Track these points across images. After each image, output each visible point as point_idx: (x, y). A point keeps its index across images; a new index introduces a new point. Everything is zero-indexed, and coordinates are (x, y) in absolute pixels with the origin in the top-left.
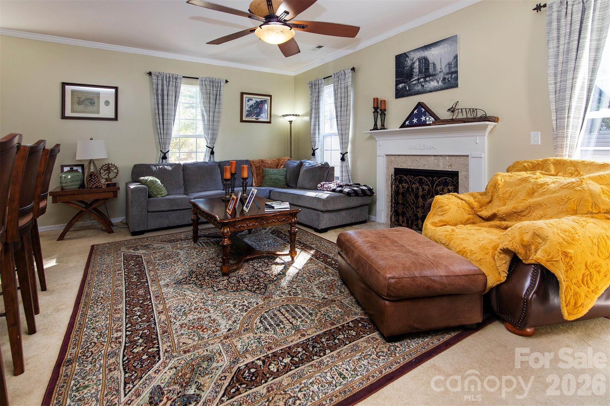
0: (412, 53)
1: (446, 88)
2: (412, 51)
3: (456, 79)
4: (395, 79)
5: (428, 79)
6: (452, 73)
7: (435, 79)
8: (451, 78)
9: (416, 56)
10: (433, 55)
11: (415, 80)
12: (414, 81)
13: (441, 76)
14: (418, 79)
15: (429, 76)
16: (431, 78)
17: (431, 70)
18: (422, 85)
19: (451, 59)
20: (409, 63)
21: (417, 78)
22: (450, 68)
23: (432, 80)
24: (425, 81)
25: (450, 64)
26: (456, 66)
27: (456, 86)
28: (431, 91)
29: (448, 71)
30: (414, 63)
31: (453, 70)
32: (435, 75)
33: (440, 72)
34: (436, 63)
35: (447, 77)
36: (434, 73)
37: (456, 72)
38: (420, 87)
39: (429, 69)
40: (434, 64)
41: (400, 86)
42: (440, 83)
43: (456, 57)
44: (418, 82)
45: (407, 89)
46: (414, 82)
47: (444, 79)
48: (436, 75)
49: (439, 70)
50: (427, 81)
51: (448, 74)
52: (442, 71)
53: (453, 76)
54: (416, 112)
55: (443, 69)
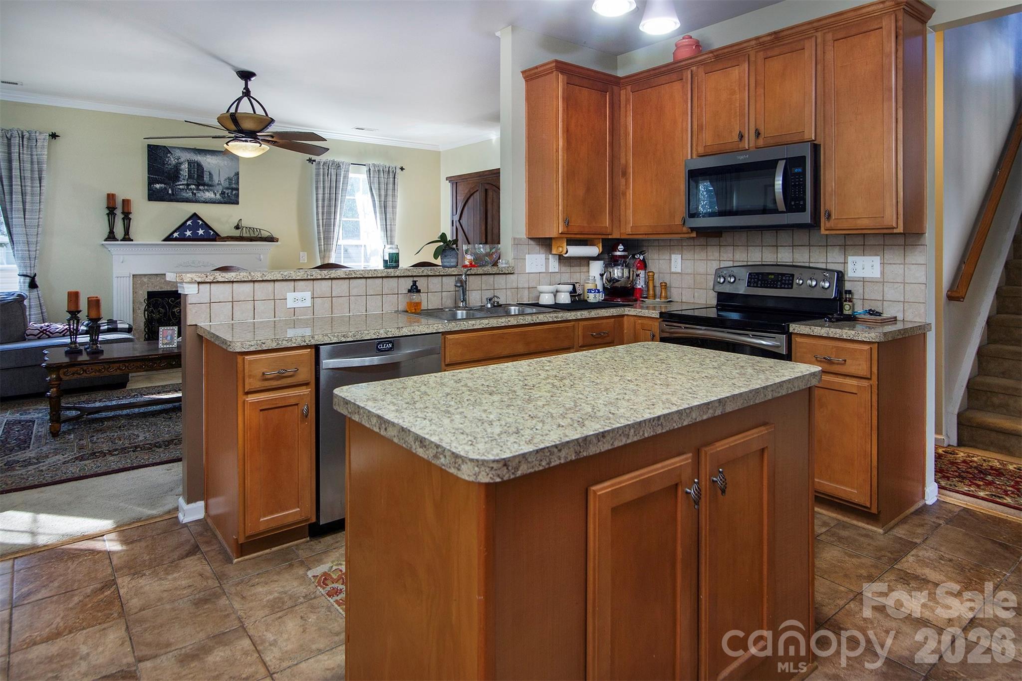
0: (178, 151)
1: (225, 203)
2: (179, 148)
3: (237, 196)
4: (146, 175)
5: (201, 187)
6: (233, 189)
7: (211, 190)
8: (232, 194)
9: (185, 156)
10: (209, 163)
11: (183, 184)
12: (180, 185)
13: (220, 189)
14: (188, 185)
15: (204, 185)
16: (206, 187)
17: (206, 179)
18: (193, 193)
19: (232, 175)
20: (173, 161)
21: (185, 182)
22: (230, 183)
23: (207, 190)
24: (198, 189)
25: (230, 179)
26: (238, 183)
27: (238, 203)
28: (207, 203)
29: (228, 186)
30: (181, 164)
31: (234, 186)
32: (211, 186)
33: (218, 184)
34: (213, 173)
35: (227, 191)
36: (210, 183)
37: (238, 189)
38: (191, 194)
39: (203, 177)
40: (210, 174)
41: (158, 186)
42: (218, 196)
43: (237, 174)
44: (188, 188)
45: (170, 192)
46: (181, 187)
47: (223, 193)
48: (213, 186)
49: (217, 182)
50: (200, 190)
51: (227, 188)
52: (221, 184)
53: (234, 192)
54: (189, 223)
55: (222, 182)
